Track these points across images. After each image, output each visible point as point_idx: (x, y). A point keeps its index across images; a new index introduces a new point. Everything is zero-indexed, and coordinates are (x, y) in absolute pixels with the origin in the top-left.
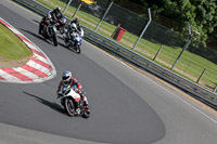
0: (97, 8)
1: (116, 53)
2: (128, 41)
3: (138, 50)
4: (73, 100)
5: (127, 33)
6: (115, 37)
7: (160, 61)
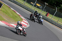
0: (41, 7)
1: (47, 20)
2: (50, 17)
3: (53, 19)
4: (20, 30)
5: (50, 14)
6: (46, 15)
7: (59, 23)
